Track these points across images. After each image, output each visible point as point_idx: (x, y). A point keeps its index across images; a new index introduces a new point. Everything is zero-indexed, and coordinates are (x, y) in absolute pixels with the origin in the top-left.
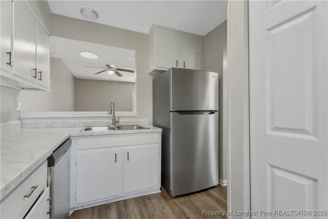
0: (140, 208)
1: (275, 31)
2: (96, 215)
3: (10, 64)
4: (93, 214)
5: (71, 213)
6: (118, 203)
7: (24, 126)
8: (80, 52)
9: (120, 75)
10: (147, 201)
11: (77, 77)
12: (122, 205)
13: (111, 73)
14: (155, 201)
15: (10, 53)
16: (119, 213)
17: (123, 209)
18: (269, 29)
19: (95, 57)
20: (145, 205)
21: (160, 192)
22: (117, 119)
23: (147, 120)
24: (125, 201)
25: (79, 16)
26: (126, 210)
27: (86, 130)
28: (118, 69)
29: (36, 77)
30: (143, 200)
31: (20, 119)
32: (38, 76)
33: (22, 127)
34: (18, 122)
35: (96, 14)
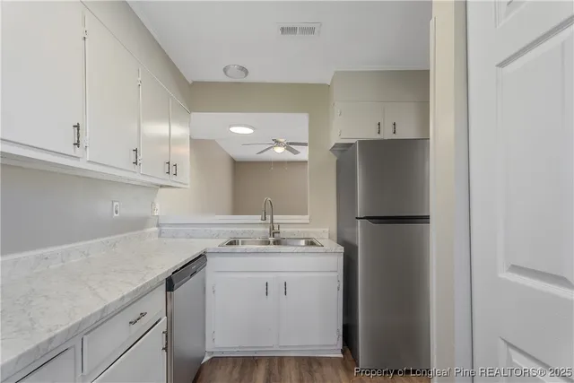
0: (301, 374)
1: (509, 68)
2: (237, 369)
3: (136, 163)
4: (234, 367)
5: (207, 358)
6: (270, 359)
7: (162, 235)
8: (230, 126)
9: (296, 152)
10: (315, 367)
11: (237, 160)
12: (276, 363)
13: (279, 150)
14: (328, 370)
15: (136, 150)
16: (269, 373)
17: (275, 370)
18: (502, 65)
19: (248, 131)
20: (310, 372)
21: (341, 356)
22: (276, 228)
23: (327, 230)
24: (281, 358)
25: (222, 78)
26: (280, 373)
27: (231, 243)
28: (291, 144)
29: (169, 173)
30: (310, 364)
31: (158, 226)
32: (173, 170)
33: (160, 236)
34: (156, 228)
35: (245, 71)
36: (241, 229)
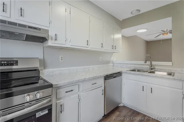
3: (102, 47)
5: (122, 105)
7: (114, 66)
15: (102, 44)
25: (132, 15)
27: (132, 71)
31: (113, 63)
32: (114, 48)
33: (113, 66)
34: (112, 64)
35: (139, 11)
36: (138, 66)
